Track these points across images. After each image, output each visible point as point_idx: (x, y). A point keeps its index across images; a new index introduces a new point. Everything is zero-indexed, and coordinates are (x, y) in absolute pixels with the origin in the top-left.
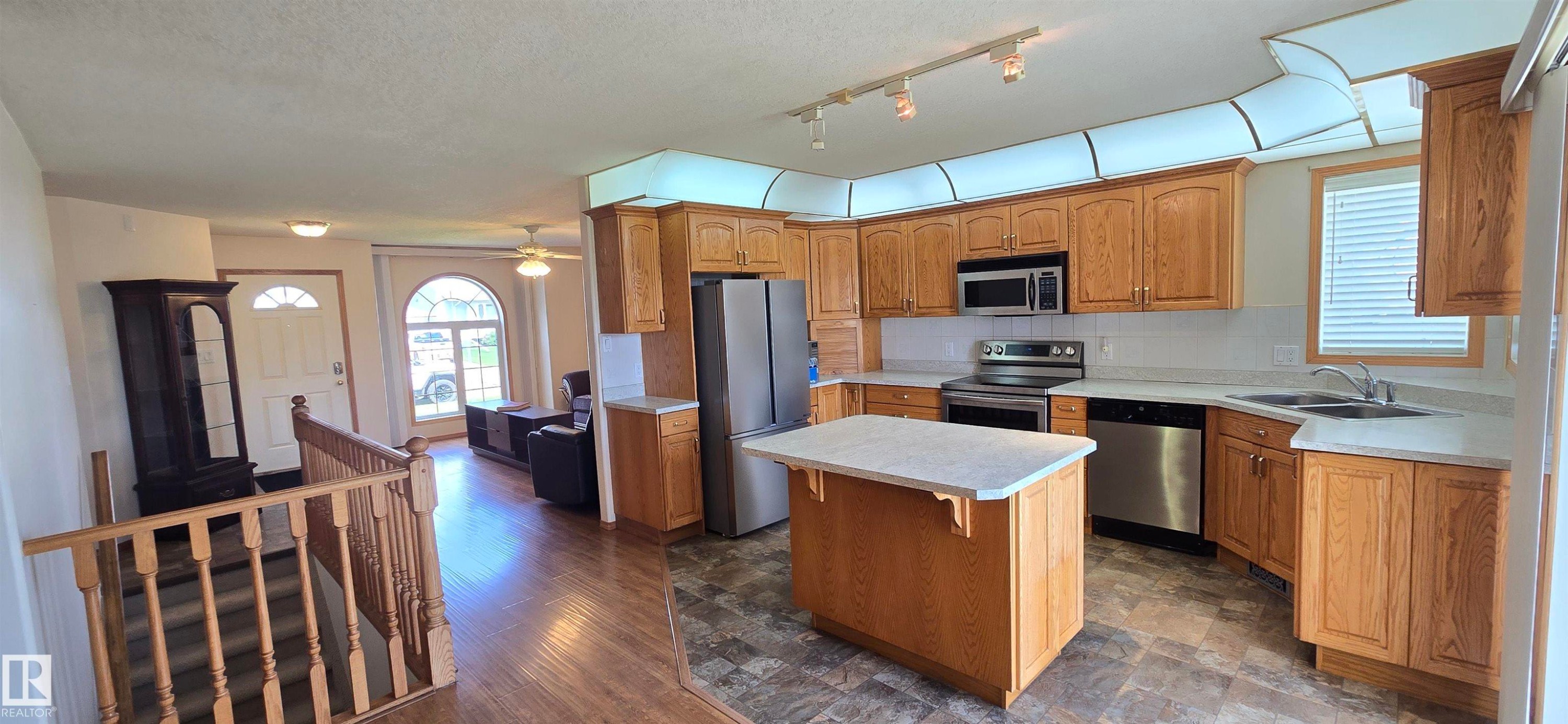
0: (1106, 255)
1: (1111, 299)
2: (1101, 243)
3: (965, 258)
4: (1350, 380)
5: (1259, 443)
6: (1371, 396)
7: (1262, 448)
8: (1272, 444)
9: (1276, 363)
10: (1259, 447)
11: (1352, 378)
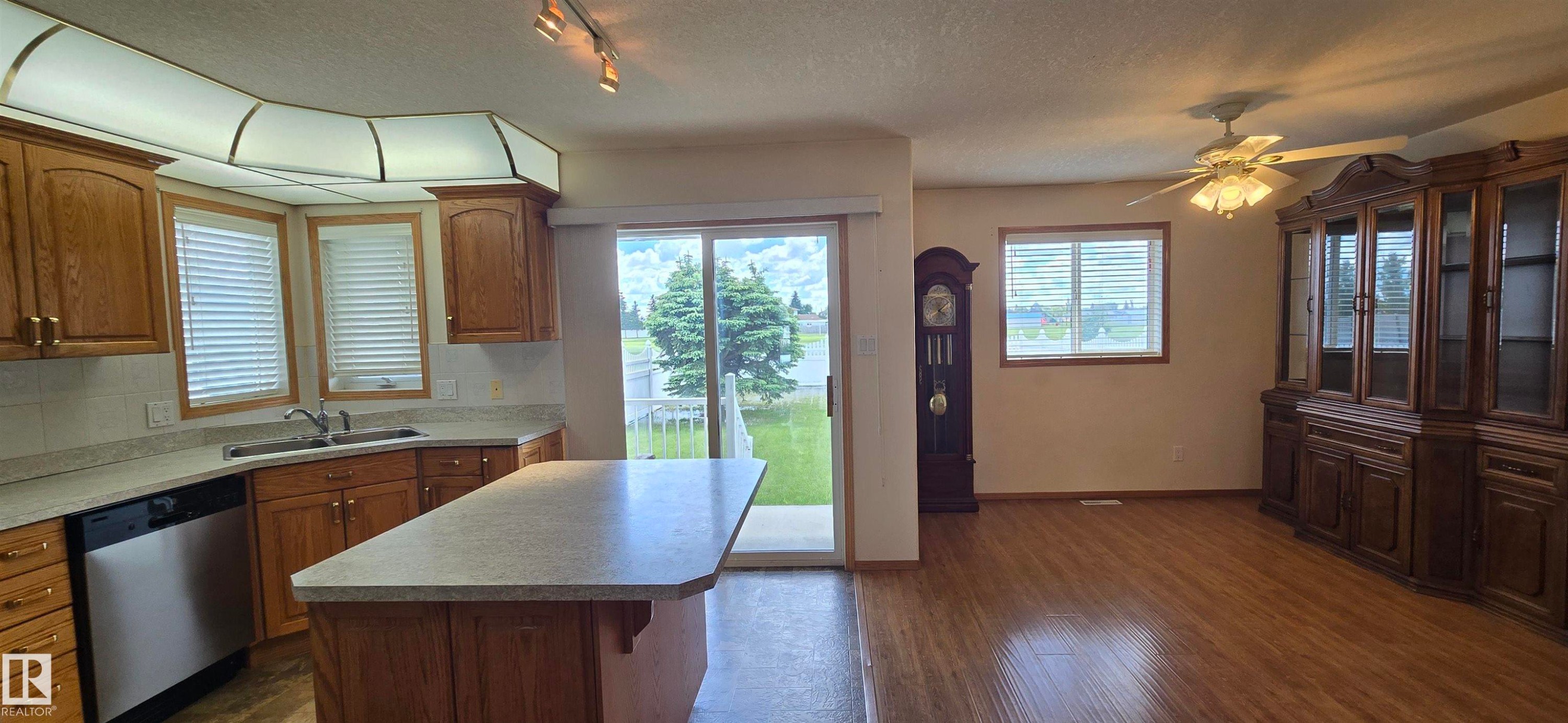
4: (314, 419)
5: (341, 488)
6: (326, 430)
7: (345, 491)
8: (362, 481)
9: (152, 425)
10: (340, 492)
11: (316, 417)
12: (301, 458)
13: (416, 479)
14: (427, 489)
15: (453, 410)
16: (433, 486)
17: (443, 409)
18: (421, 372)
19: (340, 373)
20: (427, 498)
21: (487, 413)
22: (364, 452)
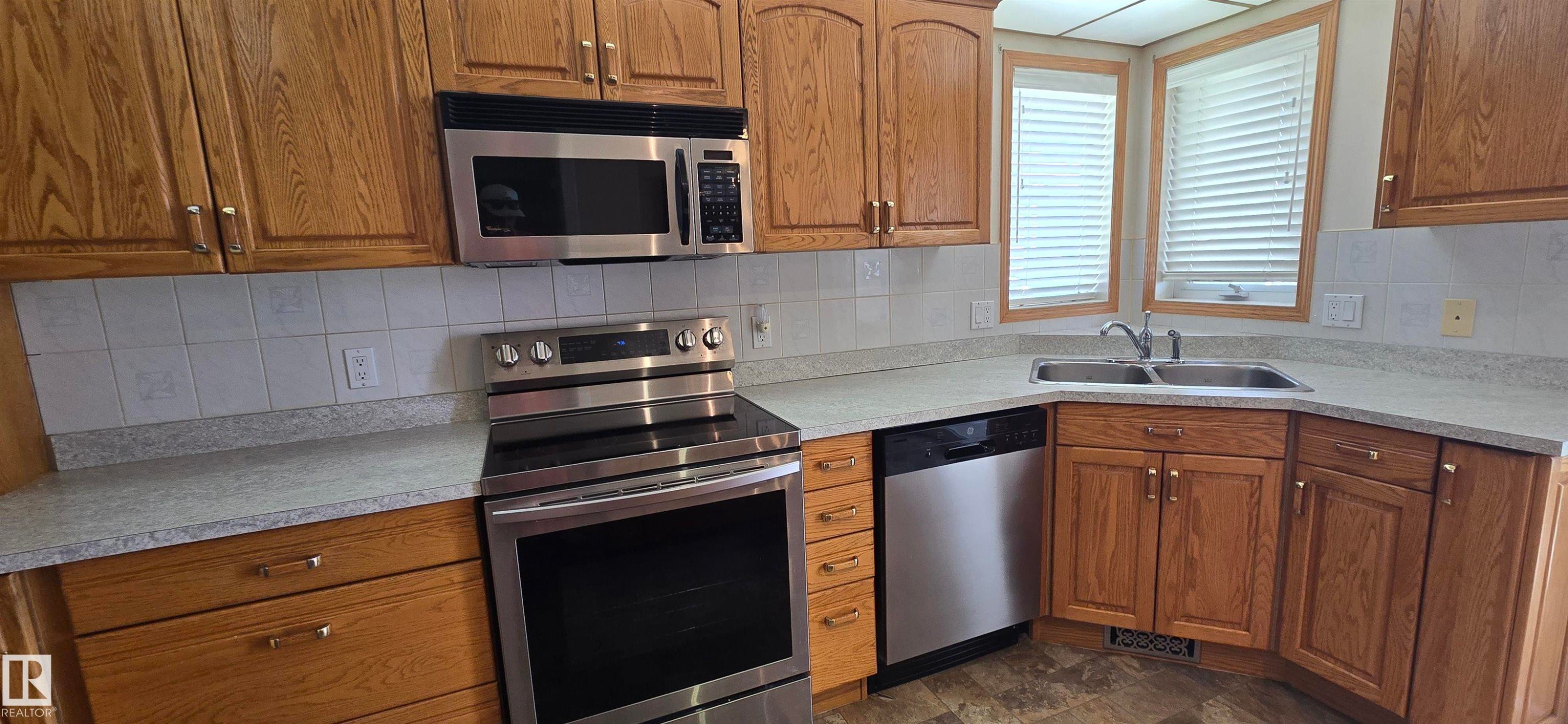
0: (818, 130)
1: (830, 223)
2: (808, 101)
3: (454, 87)
4: (1134, 337)
5: (1162, 449)
6: (1148, 355)
7: (1167, 455)
8: (1194, 446)
9: (974, 326)
10: (1161, 454)
11: (1137, 334)
12: (1115, 397)
13: (1282, 462)
14: (1301, 484)
15: (1349, 346)
16: (1313, 481)
17: (1328, 342)
18: (1296, 278)
19: (1170, 276)
20: (1298, 500)
21: (1424, 360)
22: (1203, 404)
